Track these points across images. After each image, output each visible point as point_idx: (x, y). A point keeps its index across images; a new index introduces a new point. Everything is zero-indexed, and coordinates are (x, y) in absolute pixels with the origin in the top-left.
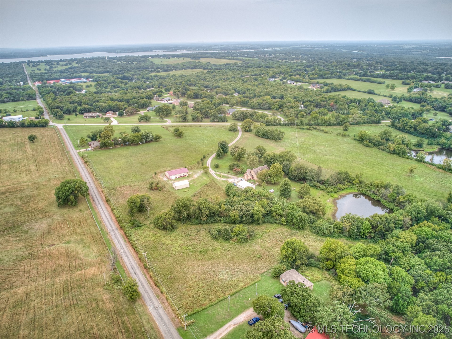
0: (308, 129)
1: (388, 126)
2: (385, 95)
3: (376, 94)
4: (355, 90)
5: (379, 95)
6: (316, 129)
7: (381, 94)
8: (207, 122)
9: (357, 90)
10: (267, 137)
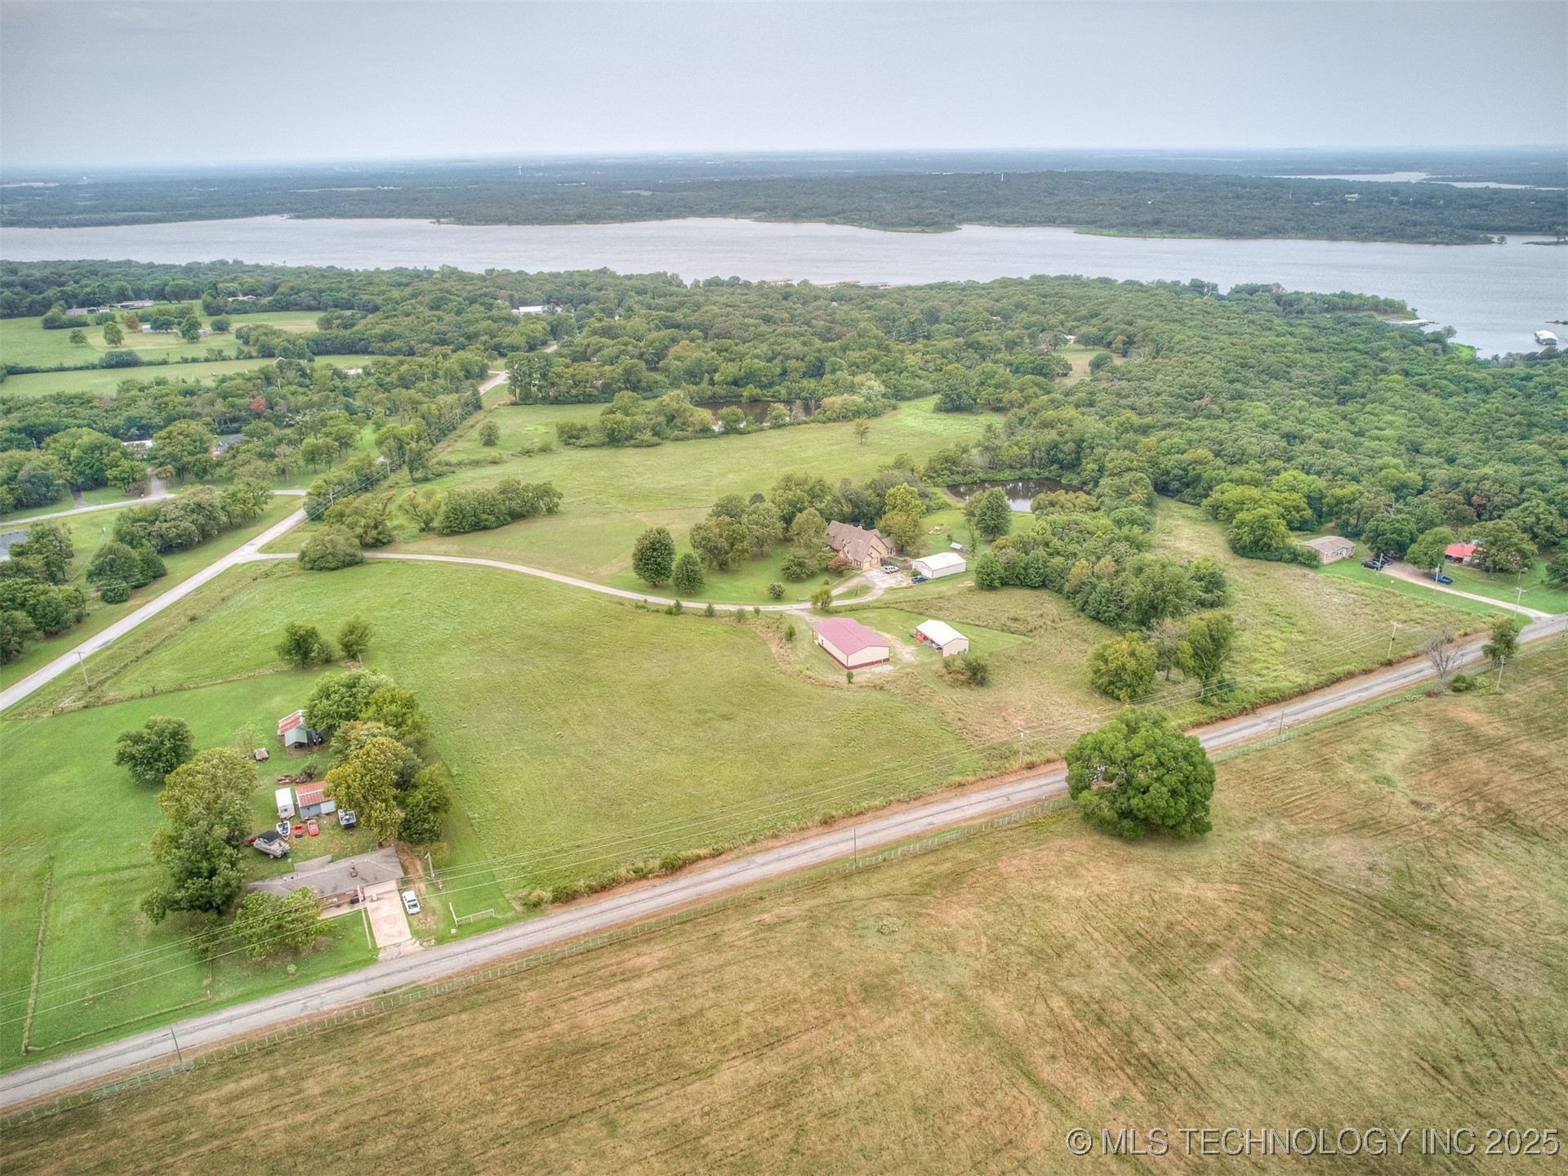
1: (514, 404)
3: (151, 364)
5: (164, 363)
10: (508, 518)
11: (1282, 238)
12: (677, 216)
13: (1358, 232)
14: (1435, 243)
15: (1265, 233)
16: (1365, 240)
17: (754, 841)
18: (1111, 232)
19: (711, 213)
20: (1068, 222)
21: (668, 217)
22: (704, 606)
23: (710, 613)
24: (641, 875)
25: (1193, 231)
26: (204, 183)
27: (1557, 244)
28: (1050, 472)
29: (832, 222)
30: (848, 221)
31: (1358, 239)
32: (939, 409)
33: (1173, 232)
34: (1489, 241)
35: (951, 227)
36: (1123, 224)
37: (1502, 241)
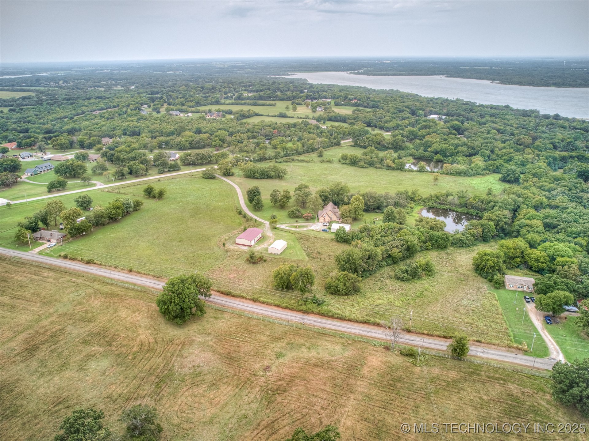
0: (286, 162)
2: (300, 116)
3: (290, 117)
4: (261, 115)
5: (293, 117)
6: (293, 160)
7: (295, 117)
8: (154, 175)
9: (265, 114)
10: (266, 177)
17: (110, 266)
23: (245, 217)
24: (82, 260)
26: (434, 63)
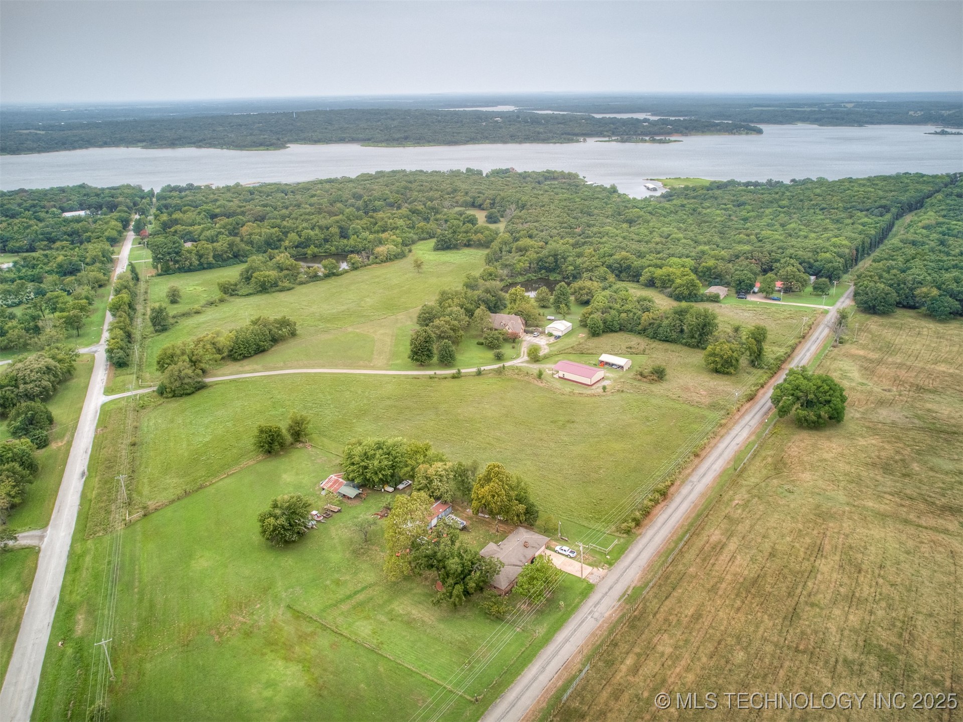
11: (478, 144)
12: (81, 147)
13: (513, 138)
14: (555, 143)
15: (468, 141)
16: (520, 142)
17: (680, 472)
18: (383, 145)
19: (105, 144)
20: (353, 140)
21: (74, 148)
22: (474, 370)
23: (479, 373)
25: (429, 142)
27: (609, 141)
28: (541, 274)
29: (200, 147)
30: (211, 145)
31: (516, 142)
32: (437, 249)
33: (418, 143)
34: (578, 141)
35: (282, 146)
36: (387, 140)
37: (585, 141)
